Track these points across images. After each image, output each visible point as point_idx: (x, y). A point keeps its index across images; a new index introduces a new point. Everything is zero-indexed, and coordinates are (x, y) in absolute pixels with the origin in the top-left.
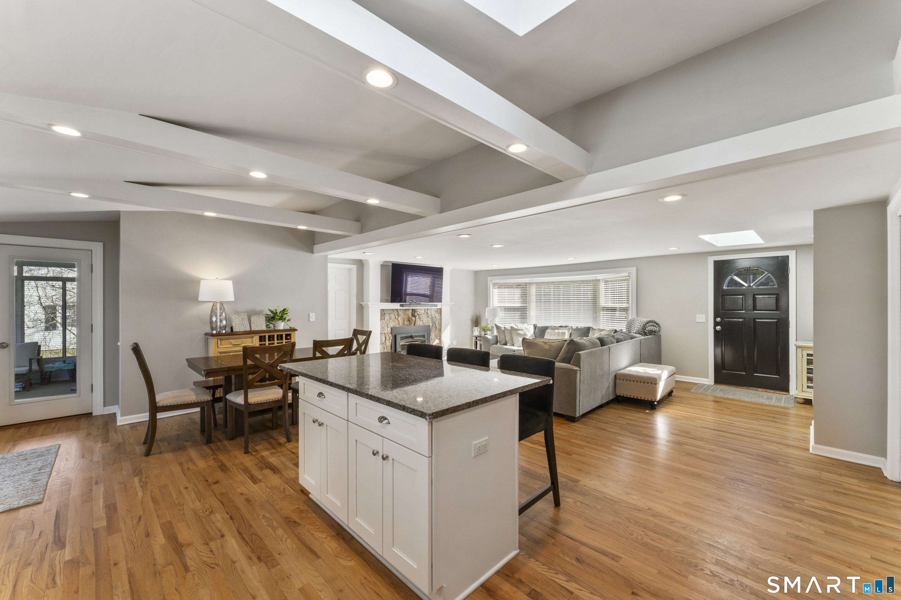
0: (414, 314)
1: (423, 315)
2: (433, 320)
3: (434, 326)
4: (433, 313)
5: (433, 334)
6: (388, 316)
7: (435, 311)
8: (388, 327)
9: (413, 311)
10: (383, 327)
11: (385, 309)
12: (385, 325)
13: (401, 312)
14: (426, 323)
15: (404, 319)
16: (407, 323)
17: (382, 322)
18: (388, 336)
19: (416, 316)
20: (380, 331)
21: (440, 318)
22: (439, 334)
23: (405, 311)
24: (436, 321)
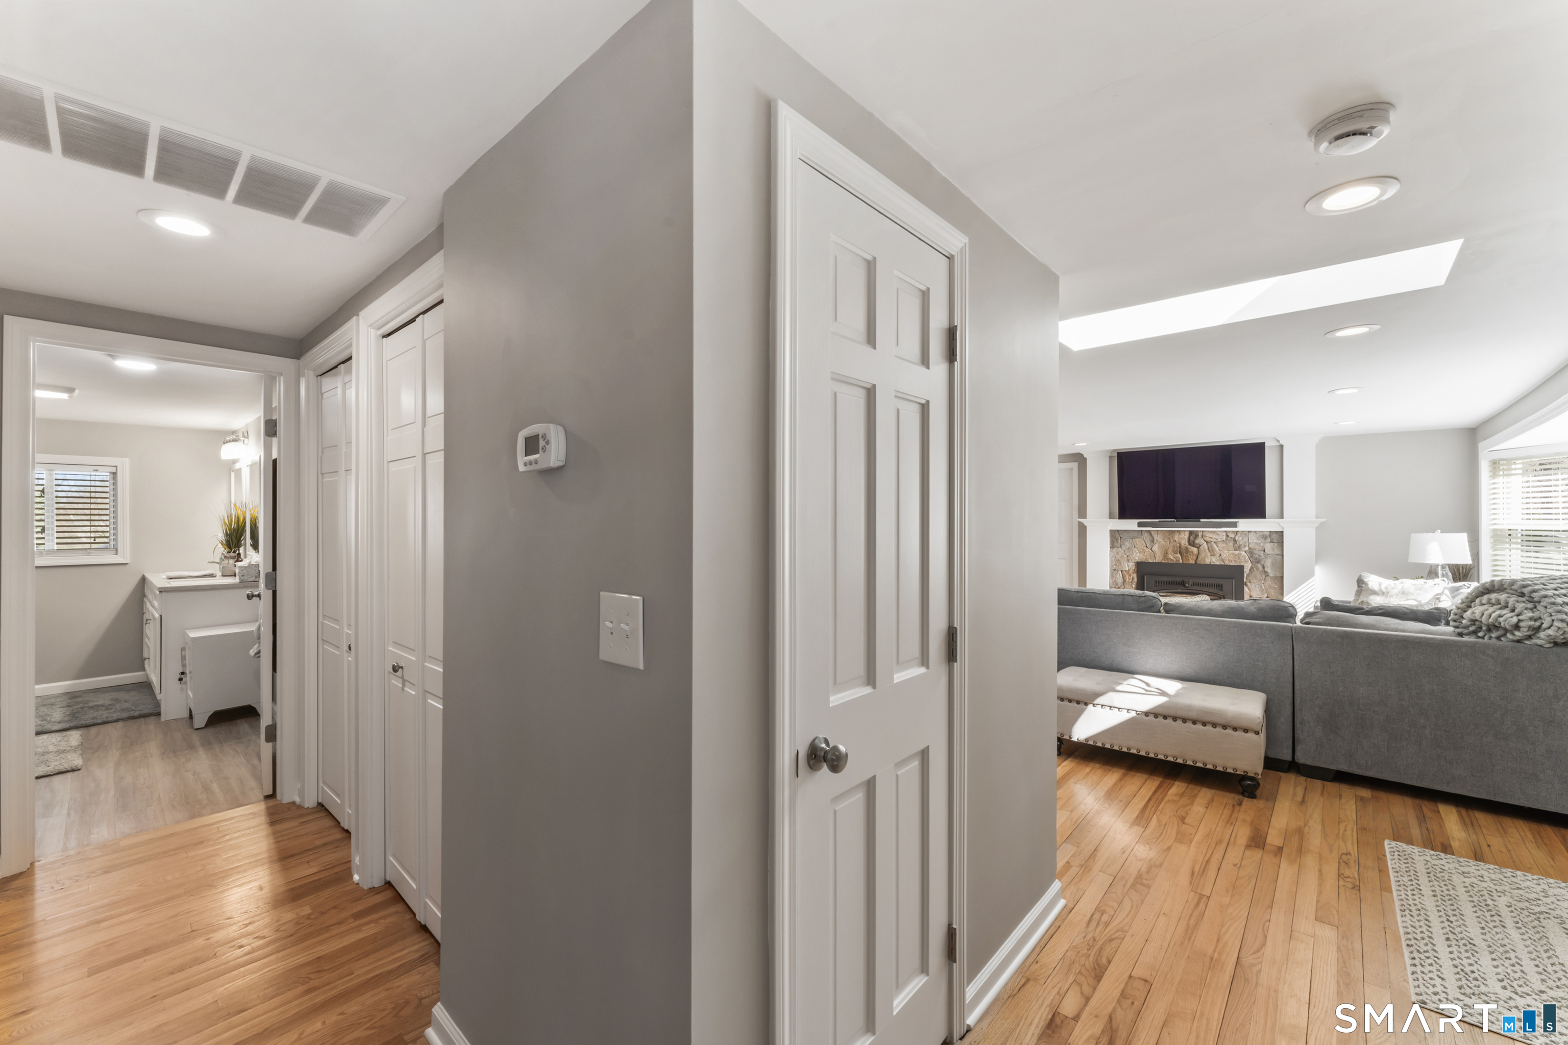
0: (1194, 542)
1: (1221, 545)
2: (1254, 555)
3: (1259, 568)
4: (1255, 542)
5: (1255, 586)
6: (1128, 541)
7: (1263, 537)
8: (1128, 561)
9: (1192, 535)
10: (1119, 560)
11: (1120, 530)
12: (1122, 557)
13: (1158, 536)
14: (1229, 560)
15: (1165, 549)
16: (1174, 558)
17: (1116, 552)
18: (1130, 576)
19: (1200, 546)
20: (1111, 566)
21: (1278, 552)
22: (1276, 587)
23: (1170, 534)
24: (1263, 559)
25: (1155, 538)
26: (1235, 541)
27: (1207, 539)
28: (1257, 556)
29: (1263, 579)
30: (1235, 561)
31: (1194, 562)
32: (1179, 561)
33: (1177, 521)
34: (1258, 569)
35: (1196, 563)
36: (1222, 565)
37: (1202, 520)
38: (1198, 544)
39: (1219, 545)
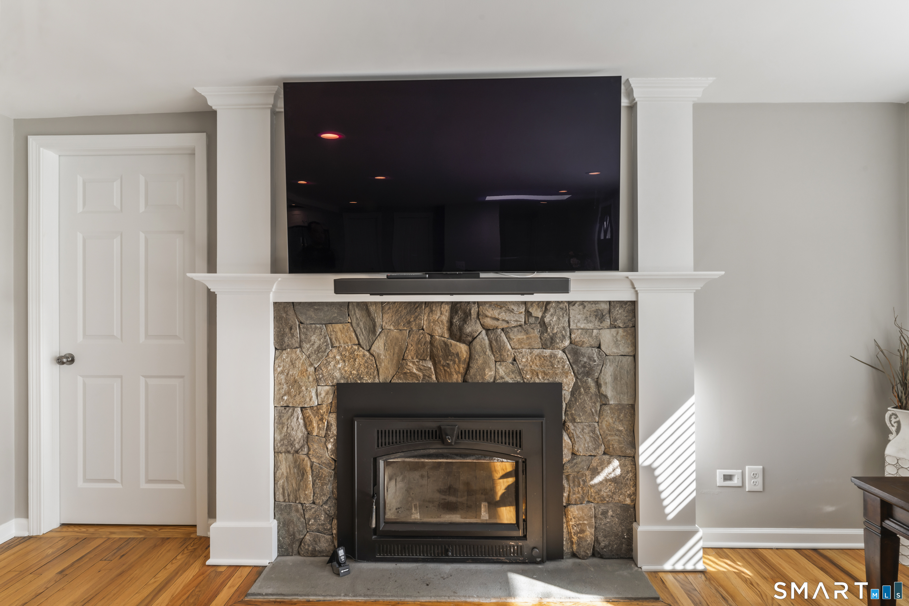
0: (461, 329)
1: (518, 336)
2: (581, 358)
3: (589, 388)
4: (582, 327)
5: (583, 430)
6: (318, 331)
7: (596, 316)
8: (317, 381)
9: (457, 312)
10: (295, 381)
11: (300, 303)
12: (303, 372)
13: (386, 316)
14: (532, 371)
15: (401, 348)
16: (419, 369)
17: (288, 360)
18: (321, 420)
19: (474, 339)
20: (278, 398)
21: (624, 349)
22: (621, 428)
23: (410, 313)
24: (598, 365)
25: (378, 321)
26: (543, 325)
27: (489, 322)
28: (585, 360)
29: (596, 411)
30: (544, 372)
31: (460, 380)
32: (430, 377)
33: (429, 278)
34: (587, 388)
35: (465, 381)
36: (518, 383)
37: (483, 275)
38: (470, 334)
39: (512, 336)
